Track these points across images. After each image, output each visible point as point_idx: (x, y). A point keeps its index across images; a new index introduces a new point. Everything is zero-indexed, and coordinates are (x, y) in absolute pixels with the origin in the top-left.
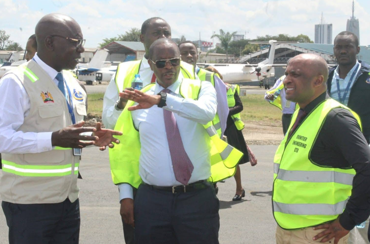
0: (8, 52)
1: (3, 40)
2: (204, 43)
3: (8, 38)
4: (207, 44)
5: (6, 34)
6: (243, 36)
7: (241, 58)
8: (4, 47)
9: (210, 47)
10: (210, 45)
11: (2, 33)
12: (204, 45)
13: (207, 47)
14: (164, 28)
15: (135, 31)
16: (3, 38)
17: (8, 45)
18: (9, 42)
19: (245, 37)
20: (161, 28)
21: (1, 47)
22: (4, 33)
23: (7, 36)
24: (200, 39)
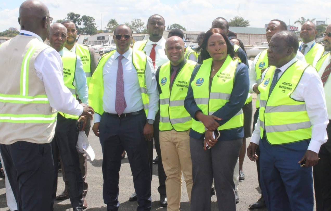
0: (142, 35)
1: (139, 26)
2: (292, 28)
3: (143, 24)
4: (294, 28)
5: (142, 22)
6: (325, 21)
7: (318, 39)
8: (140, 31)
9: (296, 30)
10: (296, 29)
11: (139, 21)
12: (292, 29)
13: (294, 31)
14: (158, 20)
15: (238, 18)
16: (140, 24)
17: (143, 29)
18: (144, 28)
19: (326, 22)
20: (156, 20)
21: (138, 31)
22: (141, 21)
23: (143, 23)
24: (290, 24)
